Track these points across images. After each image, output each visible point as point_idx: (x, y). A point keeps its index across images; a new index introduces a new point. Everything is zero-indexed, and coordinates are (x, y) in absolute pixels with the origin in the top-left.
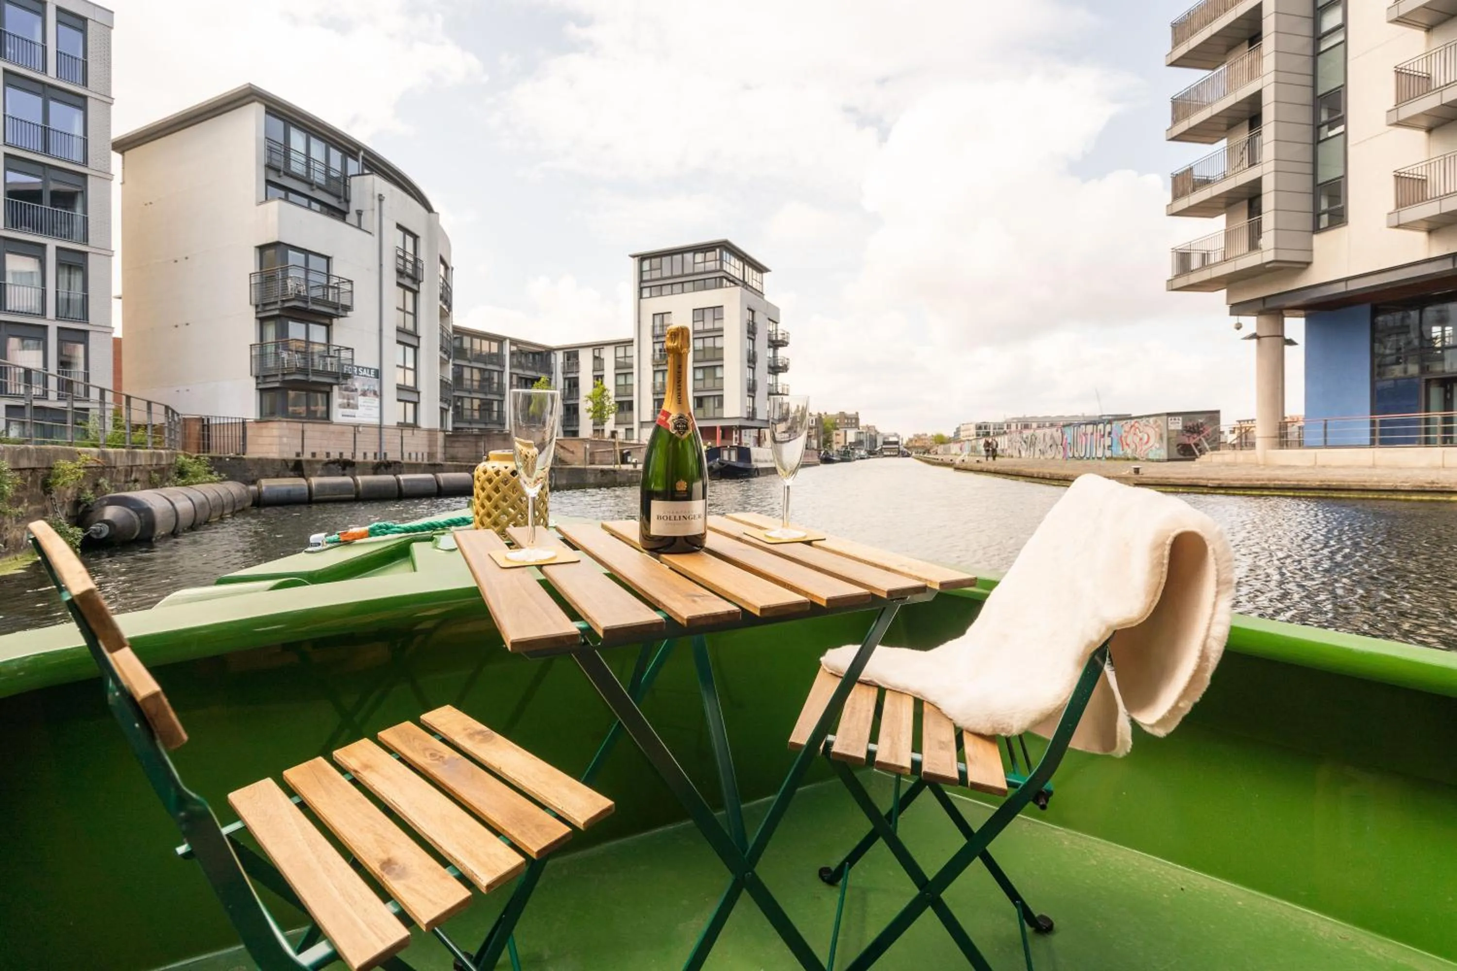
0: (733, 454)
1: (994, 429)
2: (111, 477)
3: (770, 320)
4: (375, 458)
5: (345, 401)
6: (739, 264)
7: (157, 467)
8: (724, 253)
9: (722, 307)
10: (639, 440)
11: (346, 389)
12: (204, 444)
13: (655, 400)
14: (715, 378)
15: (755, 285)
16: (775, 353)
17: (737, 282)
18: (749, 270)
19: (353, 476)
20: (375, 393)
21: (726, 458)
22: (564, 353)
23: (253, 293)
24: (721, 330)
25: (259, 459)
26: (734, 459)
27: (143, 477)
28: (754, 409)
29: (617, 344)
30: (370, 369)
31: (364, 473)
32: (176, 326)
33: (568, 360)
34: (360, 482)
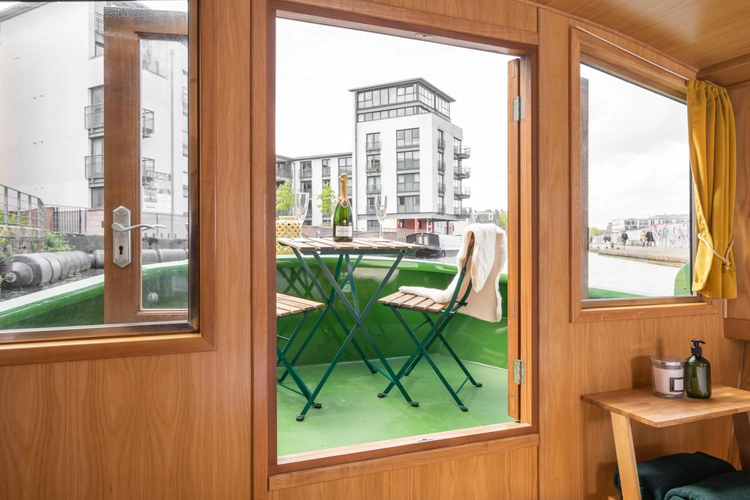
0: (426, 239)
1: (641, 224)
2: (12, 244)
3: (455, 138)
4: (169, 237)
5: (149, 197)
6: (431, 96)
7: (36, 239)
8: (420, 87)
9: (418, 128)
10: (357, 229)
11: (149, 189)
12: (54, 224)
13: (368, 198)
14: (414, 183)
15: (444, 111)
16: (459, 163)
17: (430, 109)
18: (439, 101)
19: (156, 249)
20: (169, 192)
21: (420, 242)
22: (301, 162)
23: (87, 121)
24: (418, 146)
25: (95, 236)
26: (426, 242)
27: (28, 245)
28: (443, 206)
29: (340, 156)
30: (165, 174)
31: (163, 247)
32: (35, 143)
33: (304, 168)
34: (161, 253)
